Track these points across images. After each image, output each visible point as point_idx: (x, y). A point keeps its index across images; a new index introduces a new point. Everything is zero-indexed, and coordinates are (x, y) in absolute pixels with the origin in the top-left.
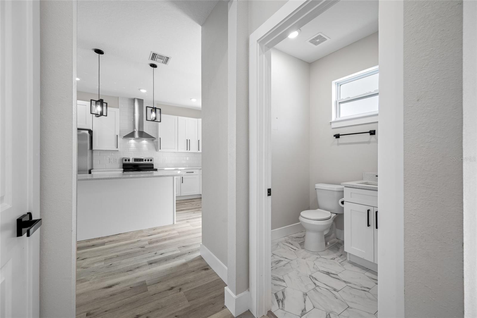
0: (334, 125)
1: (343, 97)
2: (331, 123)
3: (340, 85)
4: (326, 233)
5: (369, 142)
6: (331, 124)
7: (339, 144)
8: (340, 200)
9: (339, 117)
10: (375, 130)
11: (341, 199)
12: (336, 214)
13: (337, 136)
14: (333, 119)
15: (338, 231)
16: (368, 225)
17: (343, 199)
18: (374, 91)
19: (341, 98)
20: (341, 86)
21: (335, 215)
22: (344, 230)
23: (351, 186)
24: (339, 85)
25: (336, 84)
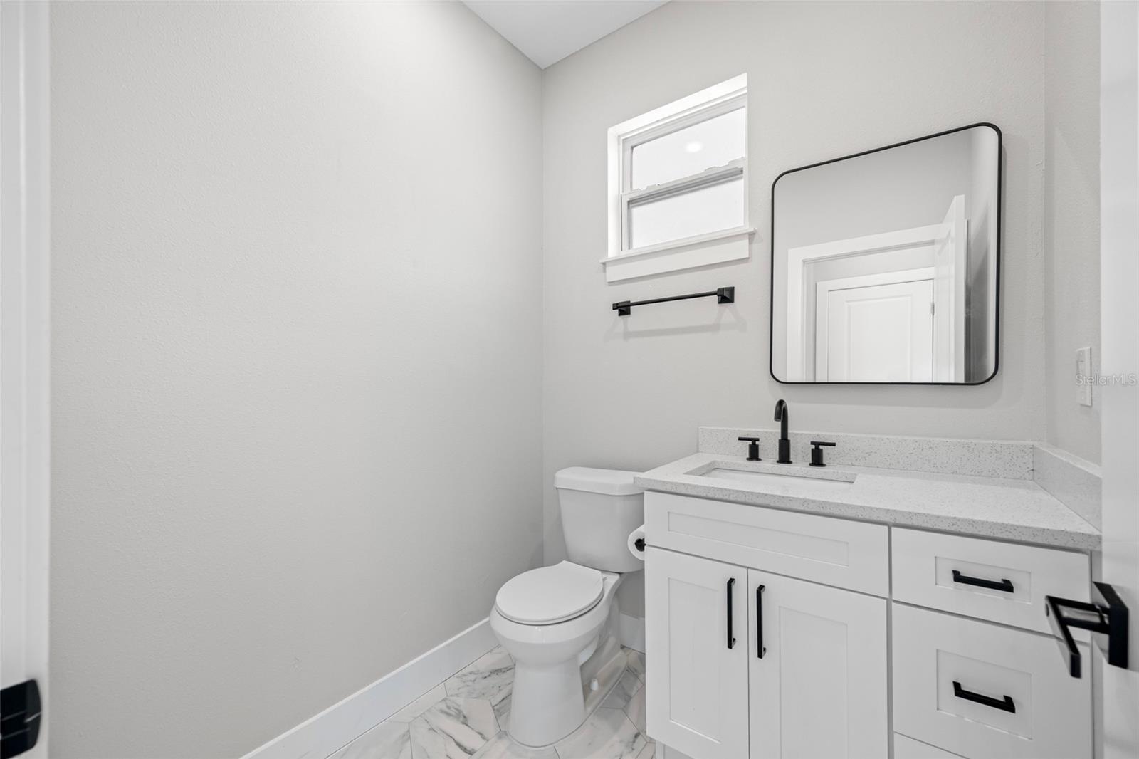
0: (614, 273)
1: (642, 185)
2: (604, 264)
3: (633, 148)
4: (584, 657)
5: (715, 328)
6: (605, 271)
7: (627, 335)
8: (630, 536)
9: (630, 247)
10: (733, 288)
11: (634, 532)
12: (620, 574)
13: (623, 309)
14: (612, 252)
15: (627, 620)
16: (731, 642)
17: (641, 529)
18: (727, 164)
19: (634, 188)
20: (635, 149)
21: (617, 577)
22: (644, 617)
23: (669, 489)
24: (630, 145)
25: (619, 144)
